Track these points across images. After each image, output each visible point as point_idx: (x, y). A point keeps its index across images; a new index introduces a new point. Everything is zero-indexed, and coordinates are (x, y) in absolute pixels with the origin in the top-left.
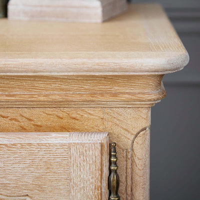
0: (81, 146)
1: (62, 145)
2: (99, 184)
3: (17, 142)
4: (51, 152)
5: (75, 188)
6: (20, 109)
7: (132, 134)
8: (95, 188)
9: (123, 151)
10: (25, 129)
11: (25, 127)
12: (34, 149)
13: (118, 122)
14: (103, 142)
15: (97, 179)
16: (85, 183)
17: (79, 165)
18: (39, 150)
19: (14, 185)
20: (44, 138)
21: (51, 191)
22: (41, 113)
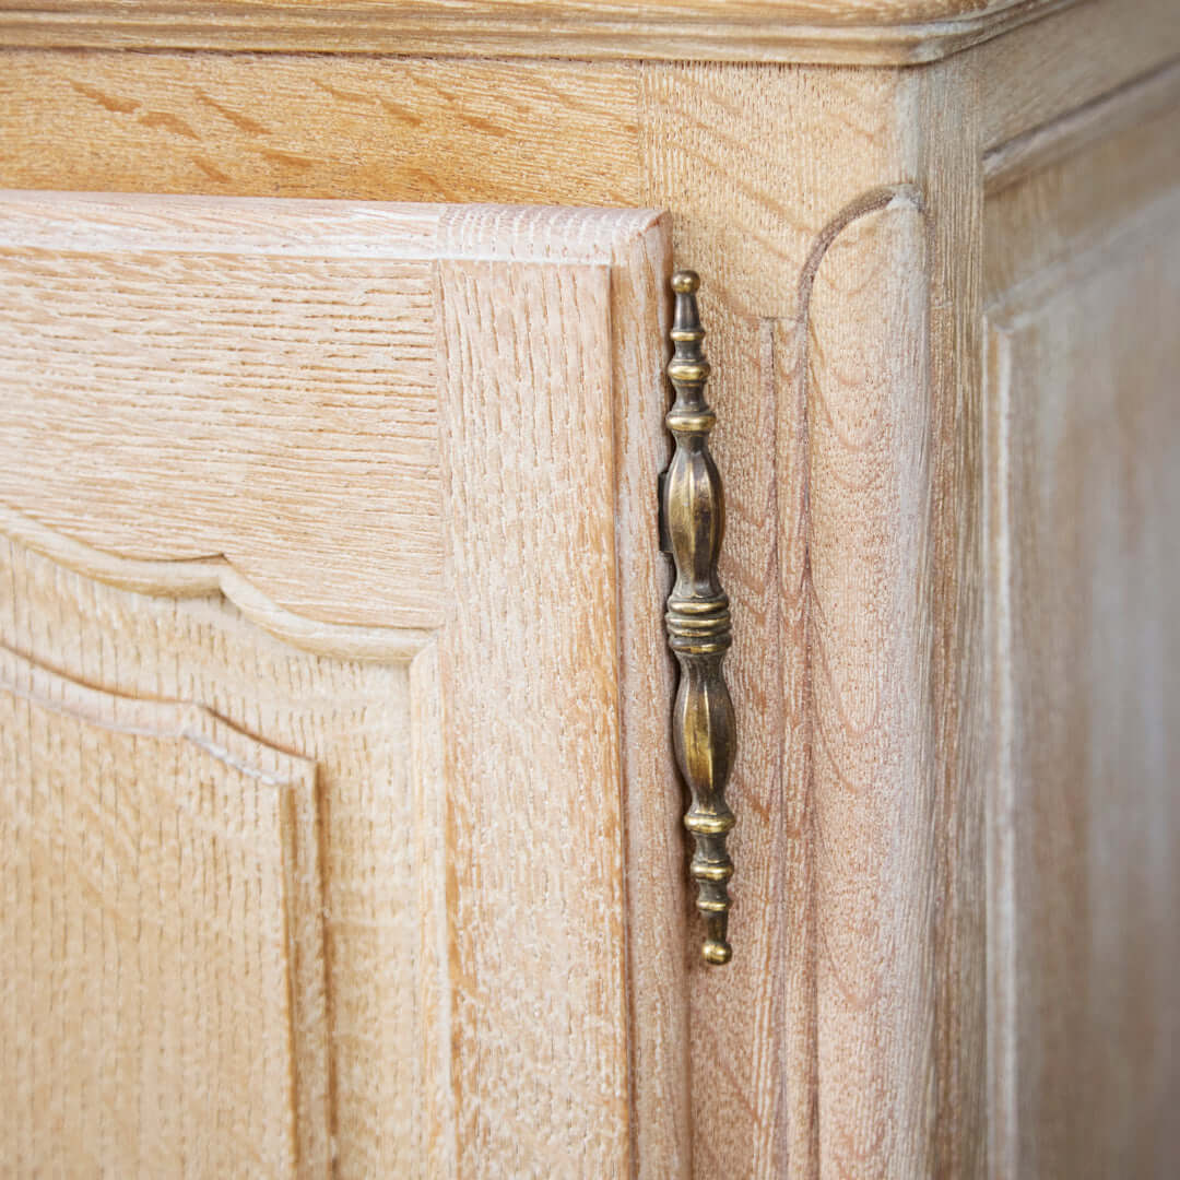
0: (501, 283)
1: (401, 273)
2: (604, 512)
3: (164, 247)
4: (338, 310)
5: (473, 529)
6: (195, 62)
7: (802, 229)
8: (582, 537)
9: (754, 326)
10: (223, 179)
11: (222, 169)
12: (252, 290)
13: (720, 154)
14: (621, 262)
15: (589, 484)
16: (527, 505)
17: (490, 395)
18: (277, 293)
19: (153, 494)
20: (307, 229)
21: (347, 539)
22: (303, 88)
